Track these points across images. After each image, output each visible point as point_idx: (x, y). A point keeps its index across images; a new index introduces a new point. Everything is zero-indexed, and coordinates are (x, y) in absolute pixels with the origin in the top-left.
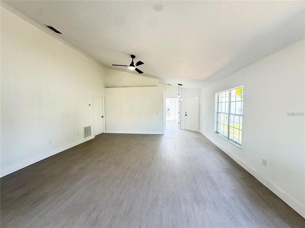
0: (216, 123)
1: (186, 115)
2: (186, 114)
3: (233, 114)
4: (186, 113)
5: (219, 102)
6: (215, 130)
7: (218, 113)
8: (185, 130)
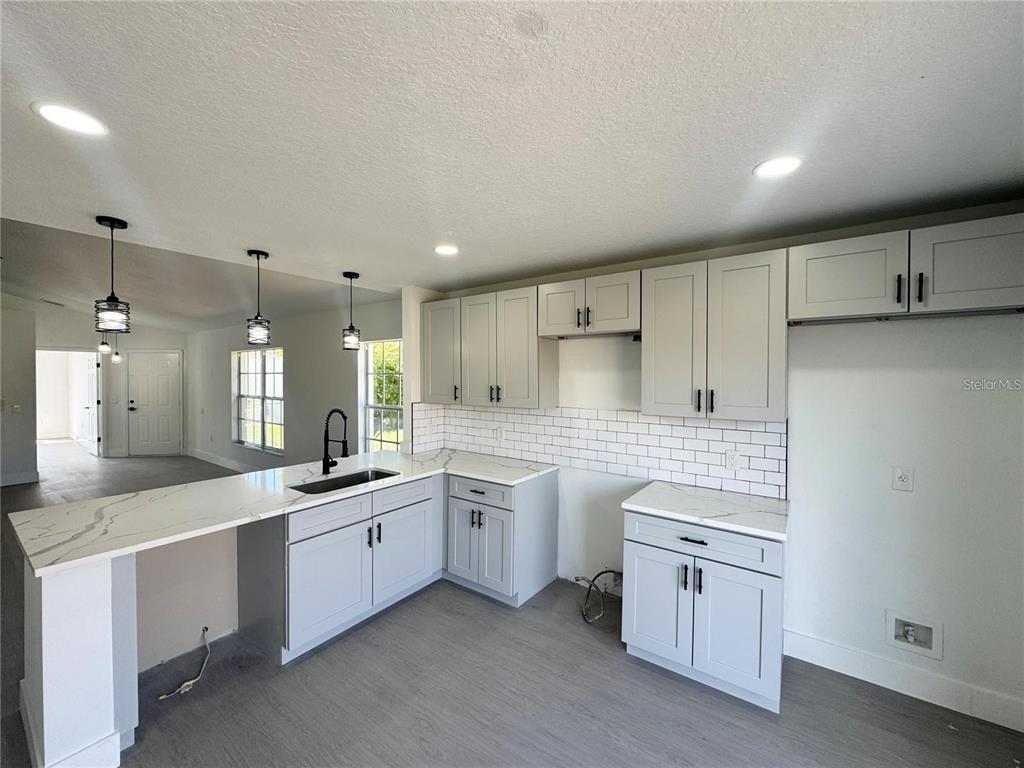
0: (236, 421)
1: (132, 409)
2: (131, 405)
3: (277, 399)
4: (132, 402)
5: (242, 371)
6: (234, 437)
7: (240, 396)
8: (130, 457)
